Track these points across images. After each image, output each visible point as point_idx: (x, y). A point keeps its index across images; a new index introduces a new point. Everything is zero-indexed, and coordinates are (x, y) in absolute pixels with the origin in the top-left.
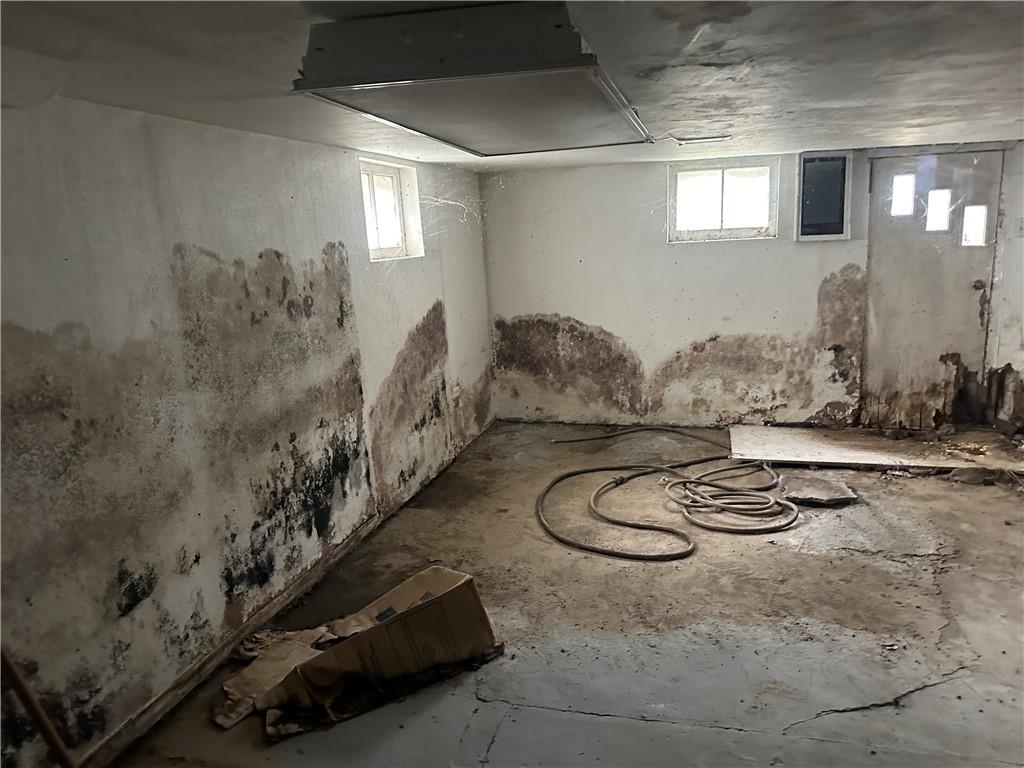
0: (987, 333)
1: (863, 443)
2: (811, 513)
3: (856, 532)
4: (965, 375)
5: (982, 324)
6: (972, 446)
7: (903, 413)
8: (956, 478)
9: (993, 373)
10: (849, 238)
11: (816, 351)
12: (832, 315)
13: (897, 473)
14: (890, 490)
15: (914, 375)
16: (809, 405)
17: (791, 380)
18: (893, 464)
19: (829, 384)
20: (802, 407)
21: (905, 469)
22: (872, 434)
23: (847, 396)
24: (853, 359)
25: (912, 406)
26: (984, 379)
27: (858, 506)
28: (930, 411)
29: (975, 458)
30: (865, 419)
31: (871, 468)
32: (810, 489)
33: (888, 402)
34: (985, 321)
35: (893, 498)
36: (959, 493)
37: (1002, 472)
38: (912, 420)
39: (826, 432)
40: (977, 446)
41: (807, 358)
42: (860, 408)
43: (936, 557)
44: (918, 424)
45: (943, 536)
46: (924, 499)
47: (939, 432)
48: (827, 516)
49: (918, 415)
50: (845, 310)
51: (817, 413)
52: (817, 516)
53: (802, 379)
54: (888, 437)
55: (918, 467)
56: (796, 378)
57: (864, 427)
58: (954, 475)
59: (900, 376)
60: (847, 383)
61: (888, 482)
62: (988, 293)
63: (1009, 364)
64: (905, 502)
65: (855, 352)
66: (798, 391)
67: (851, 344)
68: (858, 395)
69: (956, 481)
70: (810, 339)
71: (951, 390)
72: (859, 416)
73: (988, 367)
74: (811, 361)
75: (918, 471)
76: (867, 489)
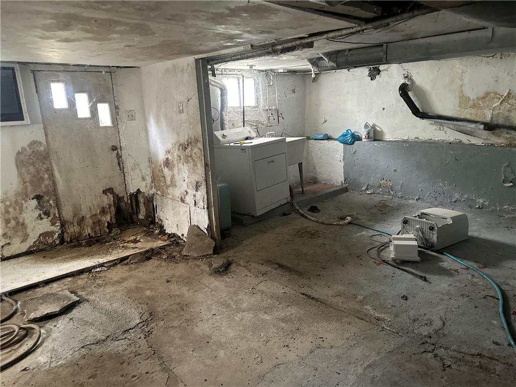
0: (124, 175)
1: (70, 255)
2: (49, 325)
3: (87, 327)
4: (118, 199)
5: (120, 169)
6: (132, 238)
7: (89, 228)
8: (132, 262)
9: (131, 195)
10: (30, 123)
11: (23, 202)
12: (29, 176)
13: (98, 269)
14: (98, 284)
15: (90, 205)
16: (26, 239)
17: (9, 225)
18: (94, 264)
19: (38, 222)
20: (22, 242)
21: (102, 265)
22: (74, 246)
23: (53, 227)
24: (51, 202)
25: (94, 223)
26: (128, 199)
27: (81, 305)
28: (104, 223)
29: (137, 245)
30: (67, 238)
31: (81, 272)
32: (44, 306)
33: (79, 224)
34: (122, 168)
35: (102, 289)
36: (137, 271)
37: (152, 250)
38: (95, 231)
39: (44, 254)
40: (135, 237)
41: (17, 208)
42: (63, 232)
43: (142, 324)
44: (99, 233)
45: (140, 306)
46: (119, 282)
47: (112, 235)
48: (62, 323)
49: (98, 227)
50: (38, 171)
51: (34, 242)
52: (55, 326)
53: (18, 223)
54: (84, 246)
55: (109, 262)
56: (13, 223)
57: (68, 244)
58: (130, 261)
59: (83, 207)
60: (50, 218)
61: (95, 278)
62: (120, 152)
63: (139, 189)
64: (110, 289)
65: (51, 197)
66: (16, 232)
67: (47, 193)
68: (59, 224)
69: (132, 263)
70: (17, 194)
71: (113, 208)
72: (63, 237)
73: (128, 193)
74: (21, 210)
75: (110, 264)
76: (83, 288)
